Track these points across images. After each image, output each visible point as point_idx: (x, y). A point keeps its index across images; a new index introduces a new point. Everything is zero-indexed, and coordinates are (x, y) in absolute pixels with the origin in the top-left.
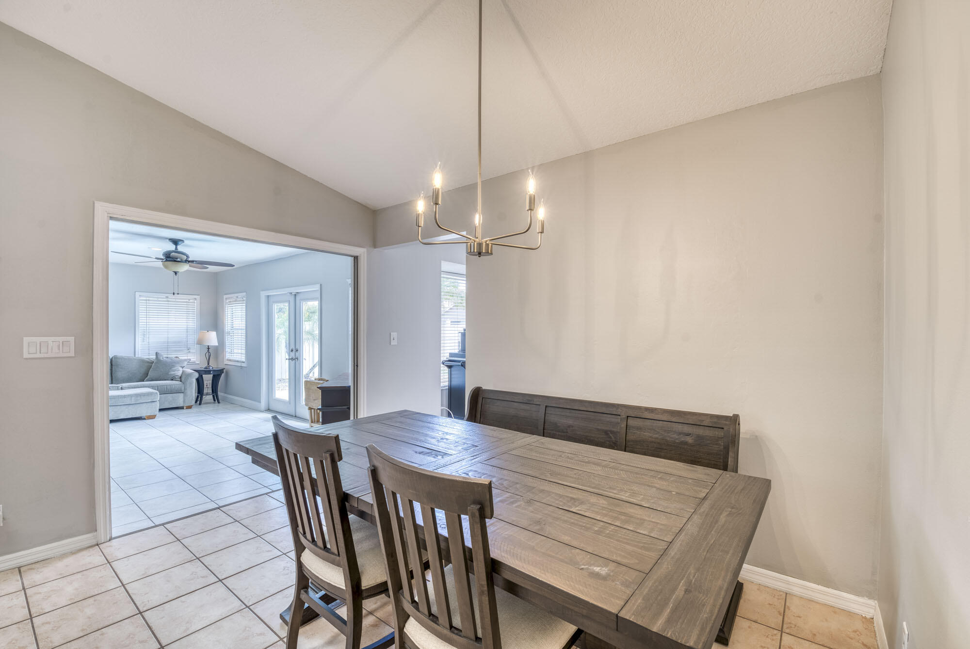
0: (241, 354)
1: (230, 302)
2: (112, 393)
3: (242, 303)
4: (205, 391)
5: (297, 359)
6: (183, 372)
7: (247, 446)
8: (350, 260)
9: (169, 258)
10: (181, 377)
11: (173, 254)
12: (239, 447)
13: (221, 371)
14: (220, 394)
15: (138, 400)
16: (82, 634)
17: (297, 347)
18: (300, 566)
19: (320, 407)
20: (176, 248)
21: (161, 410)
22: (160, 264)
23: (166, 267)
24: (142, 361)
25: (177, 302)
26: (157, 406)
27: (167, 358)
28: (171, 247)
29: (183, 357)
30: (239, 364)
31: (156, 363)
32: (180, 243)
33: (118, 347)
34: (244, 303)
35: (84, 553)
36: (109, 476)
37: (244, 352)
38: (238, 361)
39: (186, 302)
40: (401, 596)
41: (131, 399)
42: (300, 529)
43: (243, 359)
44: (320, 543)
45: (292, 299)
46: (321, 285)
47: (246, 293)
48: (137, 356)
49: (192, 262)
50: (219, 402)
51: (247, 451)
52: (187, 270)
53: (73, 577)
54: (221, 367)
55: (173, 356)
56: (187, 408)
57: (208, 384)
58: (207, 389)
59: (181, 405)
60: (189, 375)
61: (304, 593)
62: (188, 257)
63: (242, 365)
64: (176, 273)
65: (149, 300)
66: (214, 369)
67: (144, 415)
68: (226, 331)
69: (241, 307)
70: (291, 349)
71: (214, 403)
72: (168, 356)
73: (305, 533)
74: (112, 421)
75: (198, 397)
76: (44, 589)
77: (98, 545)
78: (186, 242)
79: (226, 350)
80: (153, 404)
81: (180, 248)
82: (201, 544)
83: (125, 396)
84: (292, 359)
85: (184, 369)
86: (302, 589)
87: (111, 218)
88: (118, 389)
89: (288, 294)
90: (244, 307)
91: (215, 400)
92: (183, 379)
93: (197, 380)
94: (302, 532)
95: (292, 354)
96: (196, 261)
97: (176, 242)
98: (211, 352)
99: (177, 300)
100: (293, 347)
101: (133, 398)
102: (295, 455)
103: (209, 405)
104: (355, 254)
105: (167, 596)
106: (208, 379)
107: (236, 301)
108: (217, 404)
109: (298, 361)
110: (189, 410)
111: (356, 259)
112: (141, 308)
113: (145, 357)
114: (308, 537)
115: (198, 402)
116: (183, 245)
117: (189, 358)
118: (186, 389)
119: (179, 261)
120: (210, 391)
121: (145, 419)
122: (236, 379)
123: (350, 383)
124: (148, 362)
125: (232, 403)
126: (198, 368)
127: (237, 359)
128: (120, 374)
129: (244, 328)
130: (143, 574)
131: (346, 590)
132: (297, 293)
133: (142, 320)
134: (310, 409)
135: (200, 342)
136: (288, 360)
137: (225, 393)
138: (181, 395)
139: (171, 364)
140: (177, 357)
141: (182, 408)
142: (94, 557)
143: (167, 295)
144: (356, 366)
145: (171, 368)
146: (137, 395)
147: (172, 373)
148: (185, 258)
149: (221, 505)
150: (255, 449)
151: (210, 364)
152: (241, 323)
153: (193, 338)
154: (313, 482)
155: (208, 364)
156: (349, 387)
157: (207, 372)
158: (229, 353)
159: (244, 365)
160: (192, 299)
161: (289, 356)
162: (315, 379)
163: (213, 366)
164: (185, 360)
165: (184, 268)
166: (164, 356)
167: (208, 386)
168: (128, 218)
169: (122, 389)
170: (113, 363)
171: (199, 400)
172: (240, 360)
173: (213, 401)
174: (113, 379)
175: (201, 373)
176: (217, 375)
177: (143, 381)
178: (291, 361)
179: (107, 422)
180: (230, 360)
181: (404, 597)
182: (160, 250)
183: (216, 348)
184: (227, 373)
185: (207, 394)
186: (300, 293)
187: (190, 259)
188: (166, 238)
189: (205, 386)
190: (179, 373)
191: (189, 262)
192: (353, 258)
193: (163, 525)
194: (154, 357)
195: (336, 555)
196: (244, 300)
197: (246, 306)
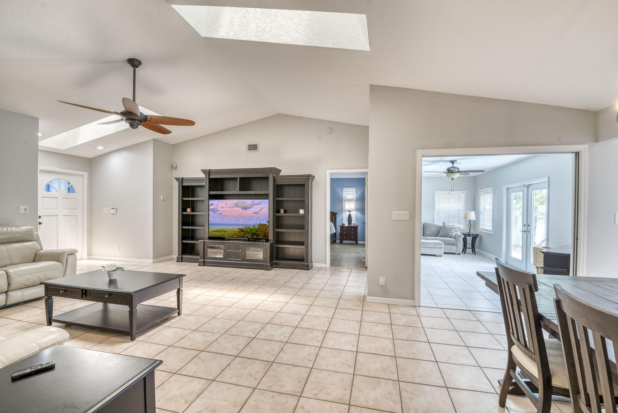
0: (490, 226)
1: (483, 193)
2: (422, 241)
3: (490, 194)
4: (468, 246)
5: (529, 231)
6: (456, 234)
7: (483, 275)
8: (572, 157)
9: (450, 171)
10: (455, 237)
11: (451, 169)
12: (478, 274)
13: (477, 235)
14: (476, 249)
15: (434, 246)
16: (407, 339)
17: (529, 223)
18: (510, 354)
19: (543, 266)
20: (453, 166)
21: (444, 253)
22: (445, 175)
23: (448, 176)
24: (437, 226)
25: (454, 195)
26: (443, 251)
27: (448, 225)
28: (450, 165)
29: (456, 226)
30: (488, 232)
31: (443, 228)
32: (455, 162)
33: (425, 218)
34: (491, 194)
35: (410, 308)
36: (420, 279)
37: (491, 224)
38: (487, 230)
39: (459, 195)
40: (579, 399)
41: (431, 245)
42: (511, 330)
43: (491, 229)
44: (523, 342)
45: (525, 189)
46: (549, 177)
47: (493, 187)
48: (434, 224)
49: (461, 172)
50: (475, 254)
51: (483, 277)
52: (458, 177)
53: (405, 316)
54: (477, 233)
55: (451, 225)
56: (457, 255)
57: (470, 243)
58: (469, 245)
59: (454, 252)
60: (459, 236)
61: (512, 371)
62: (458, 169)
63: (490, 233)
64: (452, 179)
65: (440, 195)
66: (473, 234)
67: (437, 254)
68: (481, 211)
69: (490, 196)
70: (524, 224)
71: (472, 254)
72: (449, 225)
73: (513, 334)
74: (422, 255)
75: (464, 249)
76: (396, 316)
77: (415, 307)
78: (458, 161)
79: (481, 223)
80: (441, 249)
81: (455, 165)
82: (460, 325)
83: (428, 243)
84: (524, 231)
85: (456, 232)
86: (512, 369)
87: (423, 156)
88: (426, 239)
89: (523, 186)
90: (492, 196)
91: (473, 253)
92: (456, 238)
93: (464, 239)
94: (512, 333)
95: (525, 228)
96: (463, 171)
97: (452, 162)
98: (472, 224)
99: (454, 194)
100: (525, 223)
101: (432, 245)
102: (508, 283)
103: (469, 255)
104: (577, 150)
105: (441, 341)
106: (469, 239)
107: (487, 192)
108: (475, 255)
109: (530, 233)
110: (458, 256)
111: (577, 154)
112: (437, 198)
113: (438, 224)
114: (515, 336)
115: (464, 252)
116: (457, 163)
117: (459, 226)
118: (457, 244)
119: (454, 173)
120: (470, 247)
121: (437, 256)
122: (486, 241)
123: (570, 252)
124: (439, 227)
125: (483, 256)
126: (464, 232)
127: (487, 229)
128: (427, 232)
129: (492, 209)
130: (431, 327)
131: (539, 379)
132: (530, 184)
133: (437, 206)
134: (537, 267)
135: (465, 217)
136: (521, 232)
137: (479, 249)
138: (455, 247)
139: (451, 229)
140: (453, 225)
141: (455, 254)
142: (413, 311)
143: (449, 191)
144: (576, 239)
145: (450, 231)
146: (434, 243)
147: (451, 234)
148: (457, 170)
149: (471, 310)
150: (487, 277)
151: (471, 231)
152: (489, 206)
153: (462, 215)
154: (518, 302)
155: (470, 231)
156: (569, 255)
157: (469, 235)
158: (482, 225)
159: (491, 233)
160: (462, 193)
161: (523, 228)
162: (542, 247)
163: (473, 232)
164: (457, 227)
165: (457, 176)
166: (447, 224)
167: (469, 244)
168: (430, 155)
169: (428, 239)
170: (424, 227)
171: (464, 251)
172: (488, 229)
173: (472, 253)
174: (424, 235)
175: (466, 235)
176: (475, 238)
177: (437, 237)
178: (524, 232)
179: (420, 255)
180: (483, 229)
181: (580, 399)
182: (445, 167)
183: (474, 221)
184: (481, 237)
185: (469, 248)
186: (532, 184)
187: (460, 171)
188: (448, 161)
189: (468, 243)
190: (454, 234)
191: (459, 172)
192: (574, 154)
193: (442, 308)
194: (442, 225)
195: (533, 353)
196: (492, 192)
197: (493, 195)
